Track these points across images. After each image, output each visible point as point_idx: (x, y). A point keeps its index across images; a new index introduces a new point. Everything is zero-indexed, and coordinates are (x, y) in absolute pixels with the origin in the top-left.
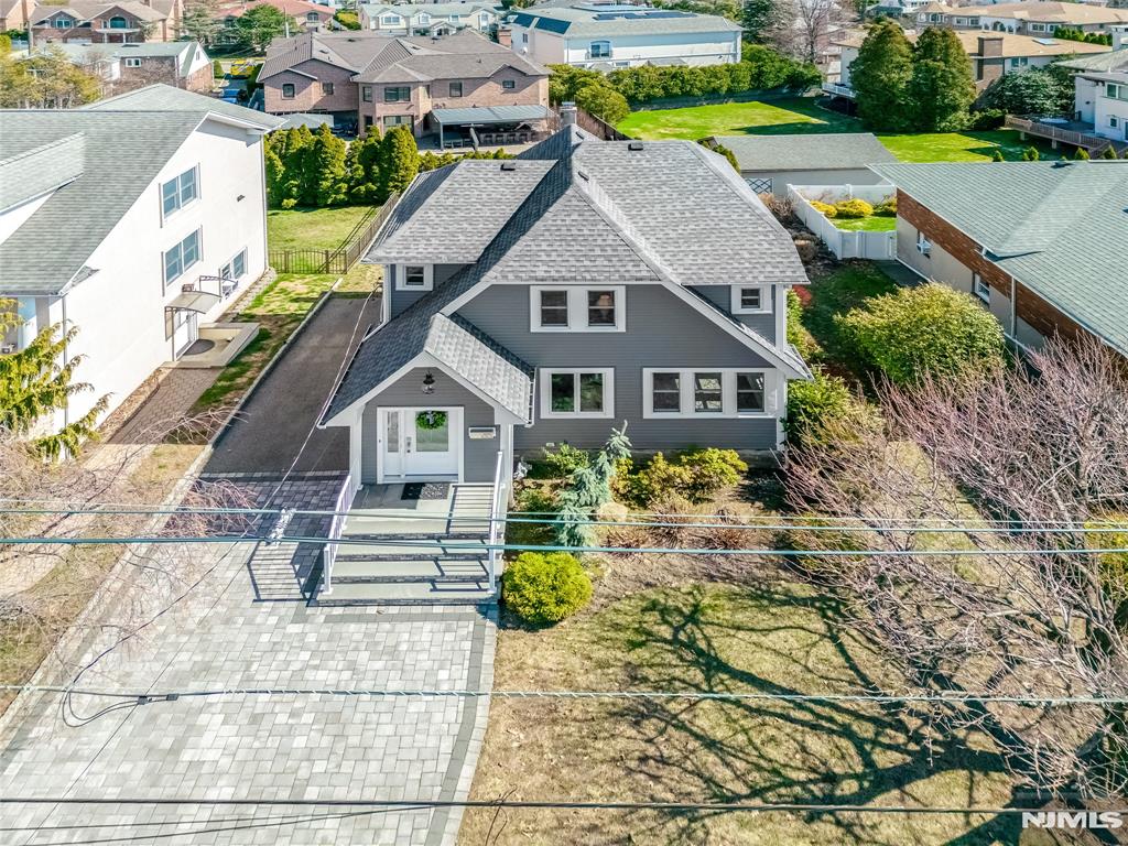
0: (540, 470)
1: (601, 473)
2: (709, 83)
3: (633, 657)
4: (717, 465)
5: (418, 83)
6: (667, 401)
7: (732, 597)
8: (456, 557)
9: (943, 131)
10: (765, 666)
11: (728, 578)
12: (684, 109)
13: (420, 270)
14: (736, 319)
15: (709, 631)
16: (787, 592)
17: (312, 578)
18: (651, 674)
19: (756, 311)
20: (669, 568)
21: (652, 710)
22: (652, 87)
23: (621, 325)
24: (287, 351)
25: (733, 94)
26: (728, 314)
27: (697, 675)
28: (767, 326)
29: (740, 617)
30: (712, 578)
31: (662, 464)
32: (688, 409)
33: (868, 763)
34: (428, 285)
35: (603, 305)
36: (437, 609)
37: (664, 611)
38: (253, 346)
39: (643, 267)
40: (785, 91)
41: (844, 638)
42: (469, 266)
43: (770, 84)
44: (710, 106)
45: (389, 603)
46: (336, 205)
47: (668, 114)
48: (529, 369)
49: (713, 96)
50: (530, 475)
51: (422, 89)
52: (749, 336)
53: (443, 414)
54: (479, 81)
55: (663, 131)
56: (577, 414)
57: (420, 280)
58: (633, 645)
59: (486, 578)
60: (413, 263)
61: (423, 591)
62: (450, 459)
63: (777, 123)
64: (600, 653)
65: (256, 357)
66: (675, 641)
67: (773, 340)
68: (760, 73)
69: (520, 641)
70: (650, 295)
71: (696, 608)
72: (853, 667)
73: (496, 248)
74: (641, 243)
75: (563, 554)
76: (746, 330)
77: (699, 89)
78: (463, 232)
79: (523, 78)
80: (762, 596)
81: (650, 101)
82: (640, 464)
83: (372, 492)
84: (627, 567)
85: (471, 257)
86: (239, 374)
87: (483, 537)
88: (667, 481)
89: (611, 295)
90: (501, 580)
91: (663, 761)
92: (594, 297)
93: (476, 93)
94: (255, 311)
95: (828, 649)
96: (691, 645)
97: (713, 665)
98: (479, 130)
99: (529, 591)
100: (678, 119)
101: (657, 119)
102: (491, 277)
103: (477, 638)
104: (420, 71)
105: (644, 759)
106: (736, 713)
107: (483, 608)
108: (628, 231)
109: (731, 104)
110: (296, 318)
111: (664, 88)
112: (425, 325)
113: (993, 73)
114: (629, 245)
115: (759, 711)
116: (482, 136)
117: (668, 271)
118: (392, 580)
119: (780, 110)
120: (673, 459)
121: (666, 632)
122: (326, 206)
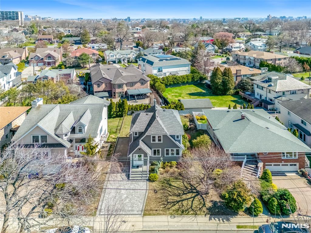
0: (152, 164)
1: (159, 163)
2: (182, 80)
3: (162, 184)
4: (173, 163)
5: (124, 84)
6: (167, 154)
7: (173, 179)
8: (144, 174)
9: (228, 95)
10: (176, 185)
11: (173, 177)
12: (177, 87)
13: (137, 133)
14: (176, 140)
15: (170, 182)
16: (179, 178)
17: (128, 177)
18: (164, 186)
19: (178, 139)
20: (167, 176)
21: (164, 189)
22: (171, 82)
23: (162, 142)
24: (115, 148)
25: (188, 83)
26: (175, 140)
27: (169, 186)
28: (179, 141)
29: (174, 181)
30: (171, 177)
31: (167, 163)
32: (170, 155)
33: (184, 192)
34: (138, 135)
35: (160, 138)
36: (142, 180)
37: (166, 180)
38: (110, 147)
39: (165, 132)
40: (199, 82)
41: (184, 182)
42: (143, 132)
43: (196, 80)
44: (183, 86)
45: (137, 180)
46: (114, 117)
47: (174, 89)
48: (151, 149)
49: (184, 83)
50: (151, 165)
51: (125, 85)
52: (177, 143)
53: (141, 155)
54: (136, 83)
55: (173, 95)
56: (157, 156)
57: (137, 134)
58: (162, 183)
59: (147, 177)
60: (136, 132)
61: (140, 178)
62: (141, 163)
63: (196, 92)
64: (159, 184)
65: (111, 149)
66: (167, 183)
67: (180, 144)
68: (193, 77)
69: (151, 183)
70: (165, 136)
71: (169, 180)
72: (184, 185)
73: (147, 129)
74: (164, 128)
75: (155, 174)
76: (177, 142)
77: (180, 82)
78: (142, 126)
79: (145, 82)
80: (176, 179)
81: (170, 85)
82: (164, 163)
83: (133, 167)
84: (162, 176)
85: (143, 131)
86: (111, 152)
87: (146, 172)
88: (167, 165)
89: (161, 136)
90: (149, 177)
91: (165, 193)
92: (159, 137)
93: (135, 86)
94: (108, 141)
95: (182, 184)
96: (168, 183)
97: (170, 185)
98: (136, 96)
99: (152, 177)
100: (176, 91)
101: (171, 90)
102: (147, 134)
103: (147, 183)
104: (124, 80)
105: (163, 193)
106: (172, 189)
107: (147, 180)
108: (163, 126)
109: (187, 85)
110: (115, 142)
111: (173, 82)
112: (139, 142)
113: (239, 79)
114: (163, 129)
115: (174, 189)
116: (137, 97)
117: (168, 133)
118: (137, 177)
119: (197, 88)
120: (168, 162)
121: (166, 182)
122: (112, 118)
